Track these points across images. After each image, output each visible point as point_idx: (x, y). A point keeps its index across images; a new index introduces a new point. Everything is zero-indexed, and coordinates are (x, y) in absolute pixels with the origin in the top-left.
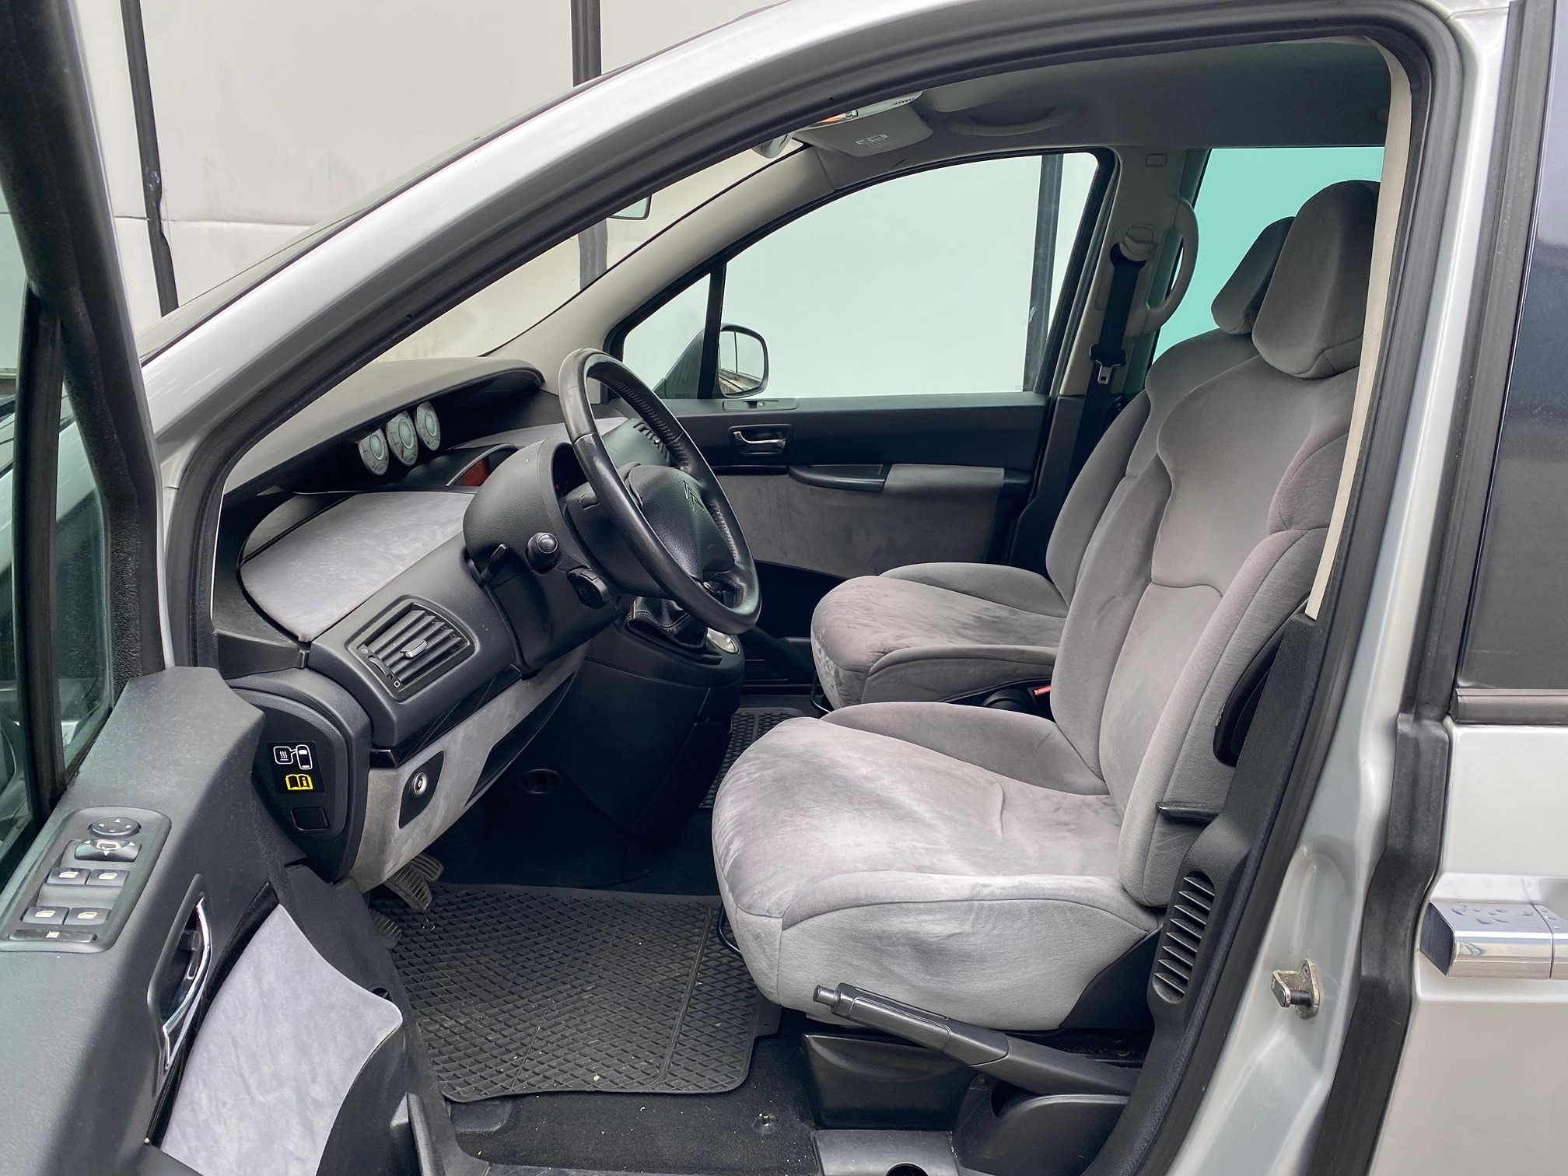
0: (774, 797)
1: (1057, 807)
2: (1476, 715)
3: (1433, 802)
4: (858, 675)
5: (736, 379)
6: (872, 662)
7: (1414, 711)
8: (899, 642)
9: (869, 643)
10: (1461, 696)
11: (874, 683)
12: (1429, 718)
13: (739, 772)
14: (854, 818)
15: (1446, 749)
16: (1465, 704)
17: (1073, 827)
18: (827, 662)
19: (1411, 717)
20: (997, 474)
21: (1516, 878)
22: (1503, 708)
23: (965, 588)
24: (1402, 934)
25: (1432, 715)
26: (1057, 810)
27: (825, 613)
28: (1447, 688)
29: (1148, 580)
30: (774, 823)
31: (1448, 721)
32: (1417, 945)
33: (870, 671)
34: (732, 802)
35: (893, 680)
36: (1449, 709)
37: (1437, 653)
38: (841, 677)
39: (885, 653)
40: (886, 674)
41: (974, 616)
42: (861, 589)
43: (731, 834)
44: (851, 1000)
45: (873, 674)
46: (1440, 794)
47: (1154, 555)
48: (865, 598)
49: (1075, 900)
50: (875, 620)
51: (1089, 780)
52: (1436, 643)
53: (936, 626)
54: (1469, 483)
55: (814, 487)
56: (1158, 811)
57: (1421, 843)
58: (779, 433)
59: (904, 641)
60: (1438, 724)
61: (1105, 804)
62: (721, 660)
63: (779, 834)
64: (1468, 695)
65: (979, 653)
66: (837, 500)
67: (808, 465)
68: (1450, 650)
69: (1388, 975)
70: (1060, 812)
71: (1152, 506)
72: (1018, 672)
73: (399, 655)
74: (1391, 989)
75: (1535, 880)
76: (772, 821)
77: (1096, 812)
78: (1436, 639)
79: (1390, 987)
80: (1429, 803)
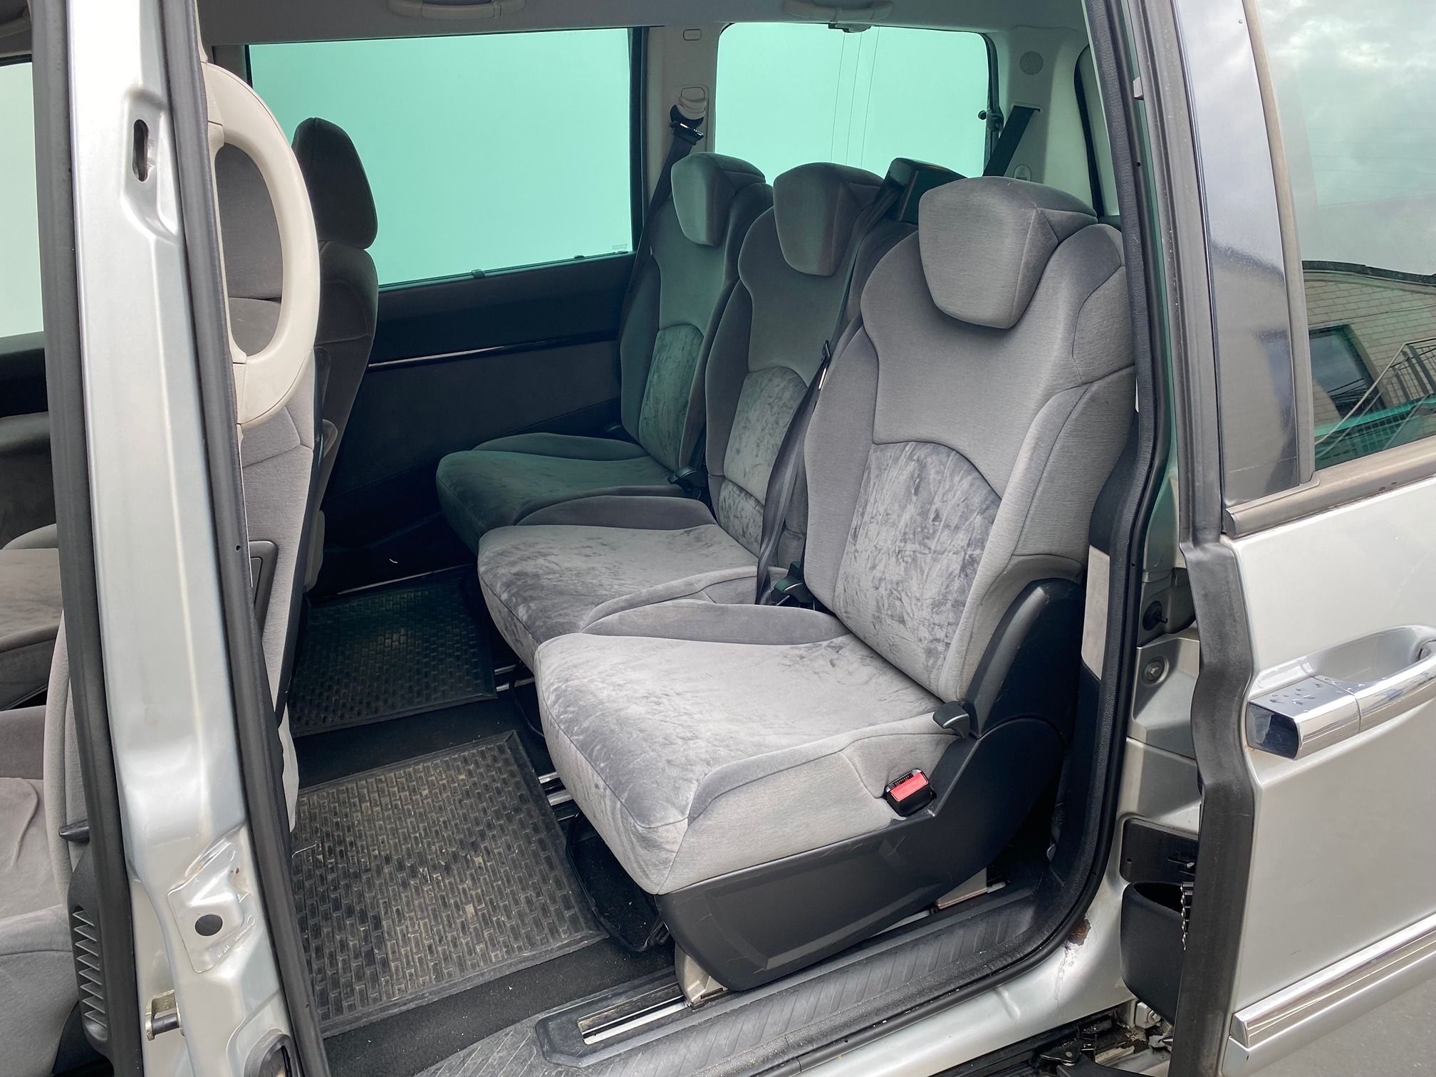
2: (1248, 527)
7: (1191, 539)
10: (1233, 514)
12: (1207, 541)
15: (1231, 563)
16: (1237, 520)
19: (1191, 544)
22: (1263, 516)
24: (1231, 737)
25: (1210, 537)
28: (1217, 508)
31: (1224, 539)
32: (1244, 743)
36: (1223, 528)
37: (1204, 482)
46: (1240, 604)
52: (1202, 472)
57: (1234, 652)
60: (1217, 544)
64: (1239, 512)
68: (1213, 476)
69: (1228, 776)
78: (1201, 468)
79: (1234, 786)
80: (1232, 615)
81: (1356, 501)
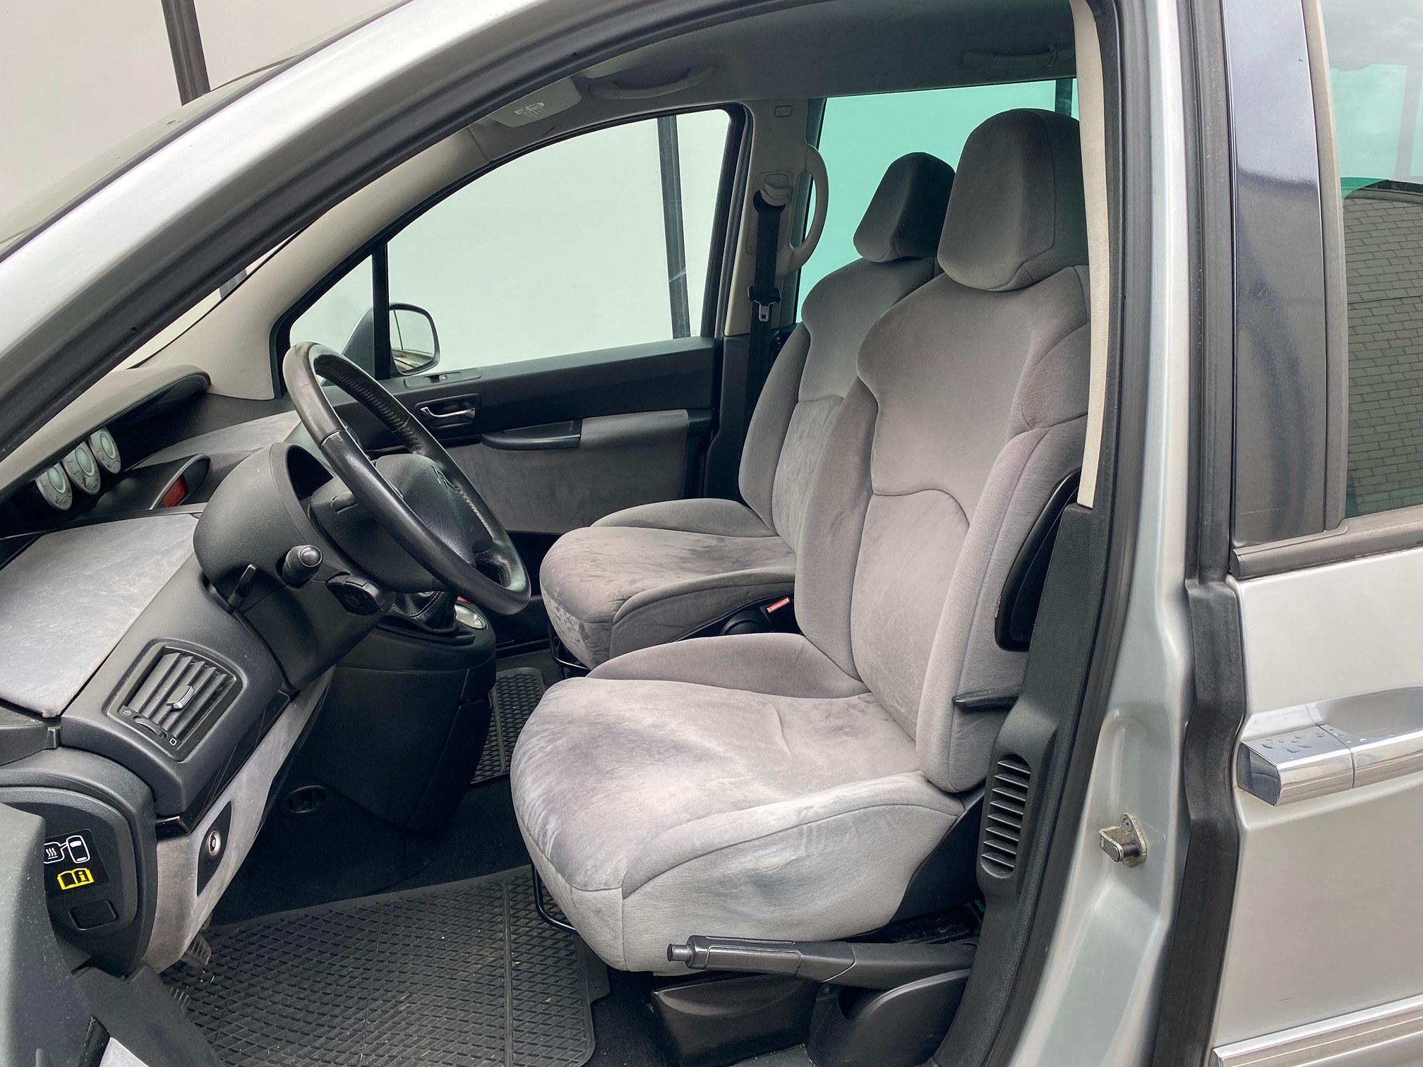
0: (575, 767)
1: (827, 714)
2: (1254, 570)
3: (1233, 653)
4: (603, 626)
5: (402, 356)
6: (614, 610)
7: (1197, 576)
8: (634, 586)
9: (607, 593)
10: (1239, 555)
11: (620, 631)
12: (1213, 580)
13: (530, 749)
14: (659, 770)
15: (1234, 605)
16: (1244, 562)
17: (847, 730)
18: (568, 618)
19: (1196, 581)
20: (680, 416)
21: (1302, 707)
22: (1272, 560)
23: (672, 525)
24: (1221, 775)
25: (1216, 576)
26: (828, 717)
27: (553, 571)
28: (1225, 548)
29: (870, 492)
30: (584, 793)
31: (1230, 579)
32: (1235, 783)
33: (614, 620)
34: (534, 782)
35: (637, 624)
36: (1229, 569)
37: (1212, 521)
38: (587, 630)
39: (625, 600)
40: (629, 619)
41: (689, 550)
42: (581, 542)
43: (543, 814)
44: (706, 950)
45: (617, 622)
46: (1237, 646)
47: (872, 471)
48: (587, 550)
49: (892, 802)
50: (605, 570)
51: (848, 683)
52: (1210, 512)
53: (660, 565)
54: (1216, 365)
55: (510, 452)
56: (955, 704)
57: (1228, 691)
58: (467, 404)
59: (639, 585)
60: (1223, 583)
61: (868, 702)
62: (474, 638)
63: (594, 803)
64: (1245, 553)
65: (712, 584)
66: (536, 460)
67: (501, 430)
68: (1223, 515)
69: (1215, 815)
70: (831, 719)
71: (864, 425)
72: (750, 595)
73: (166, 709)
74: (1220, 826)
75: (1313, 705)
76: (582, 792)
77: (862, 711)
78: (1210, 508)
79: (1219, 825)
80: (1229, 655)
81: (1388, 552)
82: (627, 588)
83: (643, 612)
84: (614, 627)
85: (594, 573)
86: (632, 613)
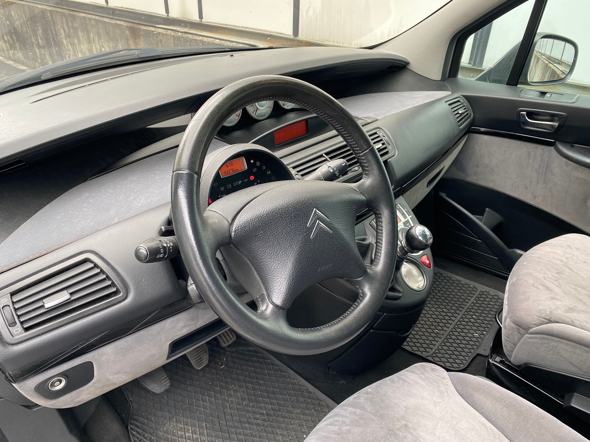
4: (519, 329)
6: (535, 324)
9: (540, 307)
11: (530, 340)
33: (530, 331)
38: (506, 324)
39: (550, 321)
45: (531, 334)
50: (559, 286)
58: (556, 118)
62: (401, 297)
67: (571, 144)
73: (37, 306)
82: (560, 313)
83: (555, 341)
84: (527, 335)
85: (548, 284)
86: (545, 336)
